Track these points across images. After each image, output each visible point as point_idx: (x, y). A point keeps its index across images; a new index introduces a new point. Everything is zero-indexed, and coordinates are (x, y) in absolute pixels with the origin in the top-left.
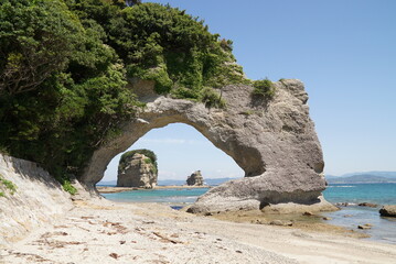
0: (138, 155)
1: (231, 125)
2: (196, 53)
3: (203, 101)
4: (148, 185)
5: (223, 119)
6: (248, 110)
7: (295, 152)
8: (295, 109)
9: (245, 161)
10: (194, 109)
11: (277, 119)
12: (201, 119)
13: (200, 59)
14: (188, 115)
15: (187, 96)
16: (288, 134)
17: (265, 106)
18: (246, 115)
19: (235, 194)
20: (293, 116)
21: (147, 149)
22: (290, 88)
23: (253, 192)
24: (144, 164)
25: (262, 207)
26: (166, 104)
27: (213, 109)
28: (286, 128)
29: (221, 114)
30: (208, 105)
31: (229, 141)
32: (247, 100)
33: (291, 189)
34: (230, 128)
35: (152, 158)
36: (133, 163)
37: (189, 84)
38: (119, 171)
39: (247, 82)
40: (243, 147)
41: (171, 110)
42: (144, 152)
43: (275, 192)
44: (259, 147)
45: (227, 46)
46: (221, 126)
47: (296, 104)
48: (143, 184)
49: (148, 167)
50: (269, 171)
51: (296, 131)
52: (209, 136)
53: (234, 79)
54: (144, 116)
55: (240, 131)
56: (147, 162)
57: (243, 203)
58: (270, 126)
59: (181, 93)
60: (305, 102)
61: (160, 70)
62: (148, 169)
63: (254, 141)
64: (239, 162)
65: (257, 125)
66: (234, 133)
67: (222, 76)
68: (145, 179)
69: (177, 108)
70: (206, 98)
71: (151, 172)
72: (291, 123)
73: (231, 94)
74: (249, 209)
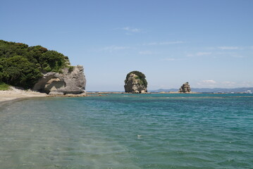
0: (132, 75)
2: (57, 62)
3: (59, 73)
4: (137, 91)
6: (67, 74)
7: (75, 83)
10: (56, 74)
11: (72, 76)
17: (71, 73)
21: (138, 71)
23: (61, 91)
24: (134, 80)
25: (64, 94)
28: (74, 78)
29: (62, 75)
32: (68, 71)
36: (129, 79)
37: (55, 69)
39: (69, 67)
42: (135, 73)
43: (67, 91)
45: (66, 58)
48: (133, 90)
50: (67, 87)
54: (45, 77)
56: (136, 78)
57: (59, 93)
59: (53, 71)
61: (48, 67)
62: (136, 83)
65: (68, 77)
67: (64, 66)
68: (135, 88)
69: (52, 74)
71: (138, 84)
73: (65, 70)
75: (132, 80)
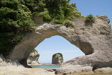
0: (57, 55)
1: (77, 34)
3: (65, 25)
4: (61, 63)
5: (74, 31)
6: (84, 27)
7: (107, 43)
8: (105, 25)
9: (84, 49)
10: (61, 28)
11: (97, 30)
12: (64, 32)
13: (62, 9)
14: (59, 31)
15: (58, 23)
16: (103, 36)
17: (91, 25)
18: (83, 29)
19: (79, 64)
20: (104, 28)
21: (60, 53)
22: (101, 18)
23: (88, 62)
24: (59, 57)
25: (93, 70)
26: (49, 26)
27: (69, 28)
28: (102, 33)
29: (73, 30)
30: (67, 27)
31: (77, 40)
32: (83, 24)
33: (108, 60)
34: (77, 35)
35: (61, 55)
36: (56, 57)
37: (58, 19)
38: (52, 60)
39: (83, 17)
40: (83, 43)
41: (51, 28)
42: (59, 54)
43: (100, 62)
44: (90, 42)
45: (74, 6)
46: (73, 34)
47: (105, 23)
48: (59, 63)
49: (60, 58)
50: (96, 52)
51: (107, 34)
52: (68, 39)
53: (77, 16)
54: (39, 31)
55: (81, 36)
57: (84, 68)
58: (94, 33)
59: (55, 22)
60: (109, 23)
62: (60, 59)
63: (88, 39)
64: (82, 50)
65: (88, 33)
66: (78, 37)
67: (72, 16)
68: (59, 61)
69: (53, 28)
70: (66, 24)
71: (61, 59)
72: (104, 31)
73: (76, 22)
74: (87, 71)
75: (58, 58)
